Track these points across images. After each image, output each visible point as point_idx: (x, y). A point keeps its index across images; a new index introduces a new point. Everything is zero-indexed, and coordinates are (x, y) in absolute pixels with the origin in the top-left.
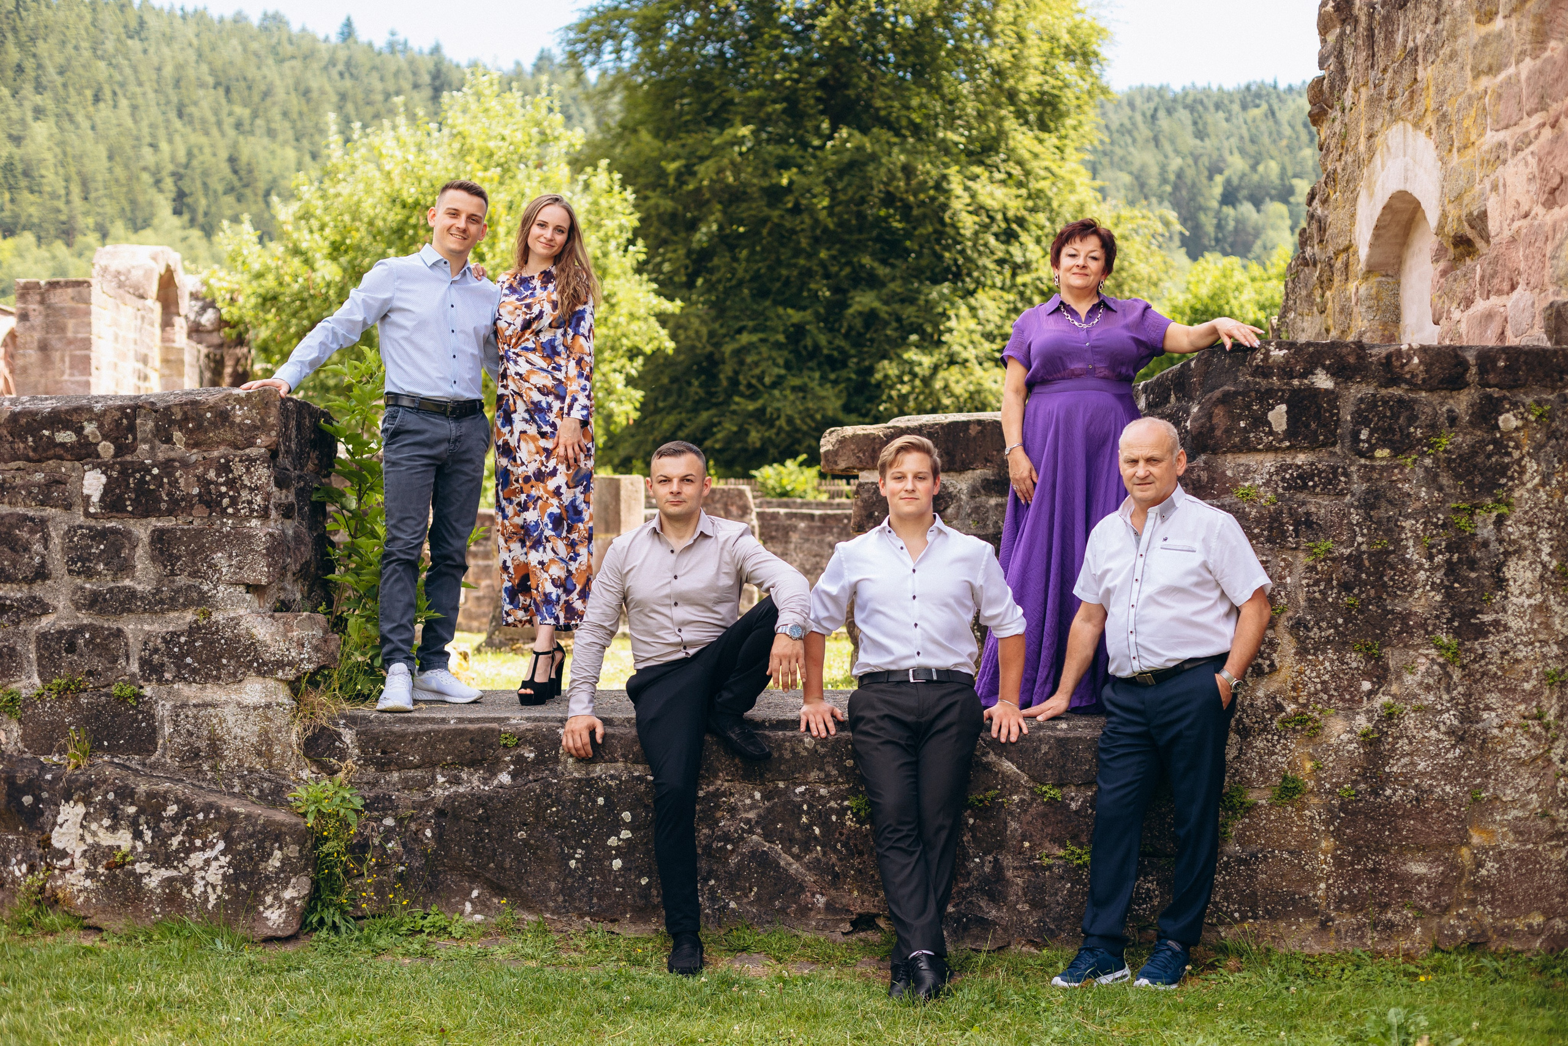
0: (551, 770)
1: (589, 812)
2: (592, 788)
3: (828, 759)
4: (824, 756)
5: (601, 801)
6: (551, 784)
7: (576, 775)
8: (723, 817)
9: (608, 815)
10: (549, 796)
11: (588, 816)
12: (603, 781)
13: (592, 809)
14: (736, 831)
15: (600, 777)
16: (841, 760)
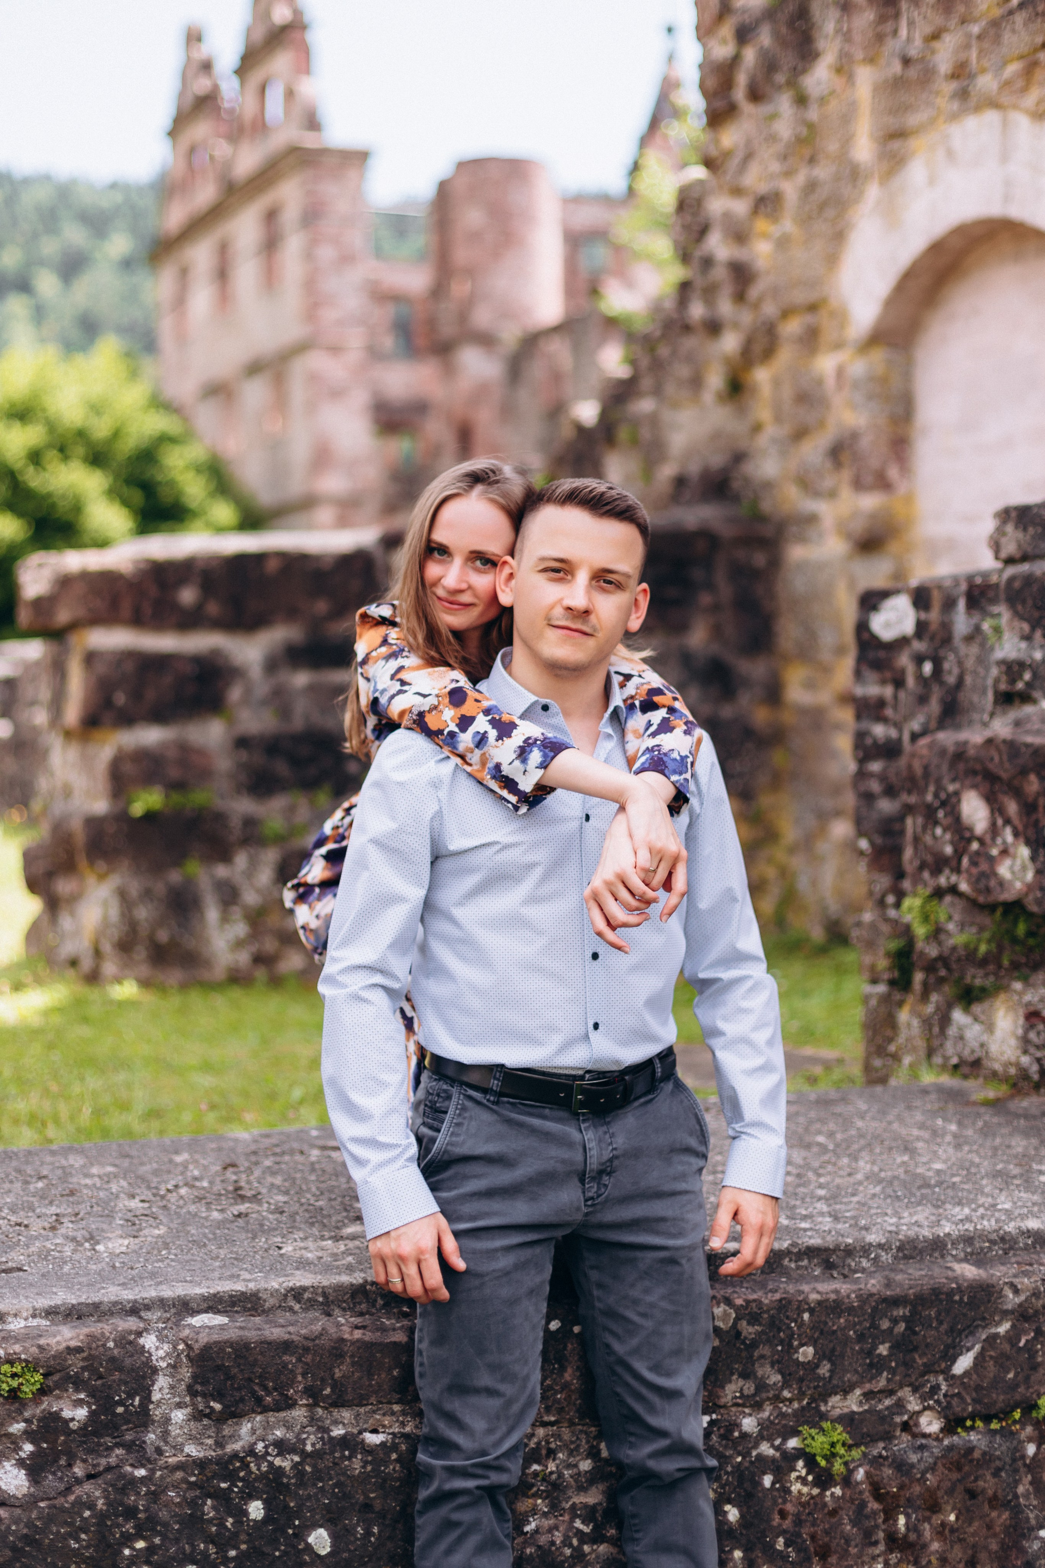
0: (129, 1447)
1: (223, 1541)
2: (231, 1477)
3: (765, 1350)
4: (754, 1345)
5: (256, 1510)
6: (133, 1482)
7: (192, 1450)
8: (534, 1511)
9: (274, 1542)
10: (130, 1513)
11: (222, 1549)
12: (260, 1458)
13: (236, 1534)
14: (567, 1542)
15: (251, 1451)
16: (790, 1349)
